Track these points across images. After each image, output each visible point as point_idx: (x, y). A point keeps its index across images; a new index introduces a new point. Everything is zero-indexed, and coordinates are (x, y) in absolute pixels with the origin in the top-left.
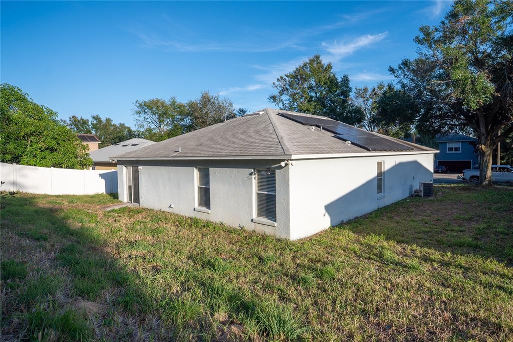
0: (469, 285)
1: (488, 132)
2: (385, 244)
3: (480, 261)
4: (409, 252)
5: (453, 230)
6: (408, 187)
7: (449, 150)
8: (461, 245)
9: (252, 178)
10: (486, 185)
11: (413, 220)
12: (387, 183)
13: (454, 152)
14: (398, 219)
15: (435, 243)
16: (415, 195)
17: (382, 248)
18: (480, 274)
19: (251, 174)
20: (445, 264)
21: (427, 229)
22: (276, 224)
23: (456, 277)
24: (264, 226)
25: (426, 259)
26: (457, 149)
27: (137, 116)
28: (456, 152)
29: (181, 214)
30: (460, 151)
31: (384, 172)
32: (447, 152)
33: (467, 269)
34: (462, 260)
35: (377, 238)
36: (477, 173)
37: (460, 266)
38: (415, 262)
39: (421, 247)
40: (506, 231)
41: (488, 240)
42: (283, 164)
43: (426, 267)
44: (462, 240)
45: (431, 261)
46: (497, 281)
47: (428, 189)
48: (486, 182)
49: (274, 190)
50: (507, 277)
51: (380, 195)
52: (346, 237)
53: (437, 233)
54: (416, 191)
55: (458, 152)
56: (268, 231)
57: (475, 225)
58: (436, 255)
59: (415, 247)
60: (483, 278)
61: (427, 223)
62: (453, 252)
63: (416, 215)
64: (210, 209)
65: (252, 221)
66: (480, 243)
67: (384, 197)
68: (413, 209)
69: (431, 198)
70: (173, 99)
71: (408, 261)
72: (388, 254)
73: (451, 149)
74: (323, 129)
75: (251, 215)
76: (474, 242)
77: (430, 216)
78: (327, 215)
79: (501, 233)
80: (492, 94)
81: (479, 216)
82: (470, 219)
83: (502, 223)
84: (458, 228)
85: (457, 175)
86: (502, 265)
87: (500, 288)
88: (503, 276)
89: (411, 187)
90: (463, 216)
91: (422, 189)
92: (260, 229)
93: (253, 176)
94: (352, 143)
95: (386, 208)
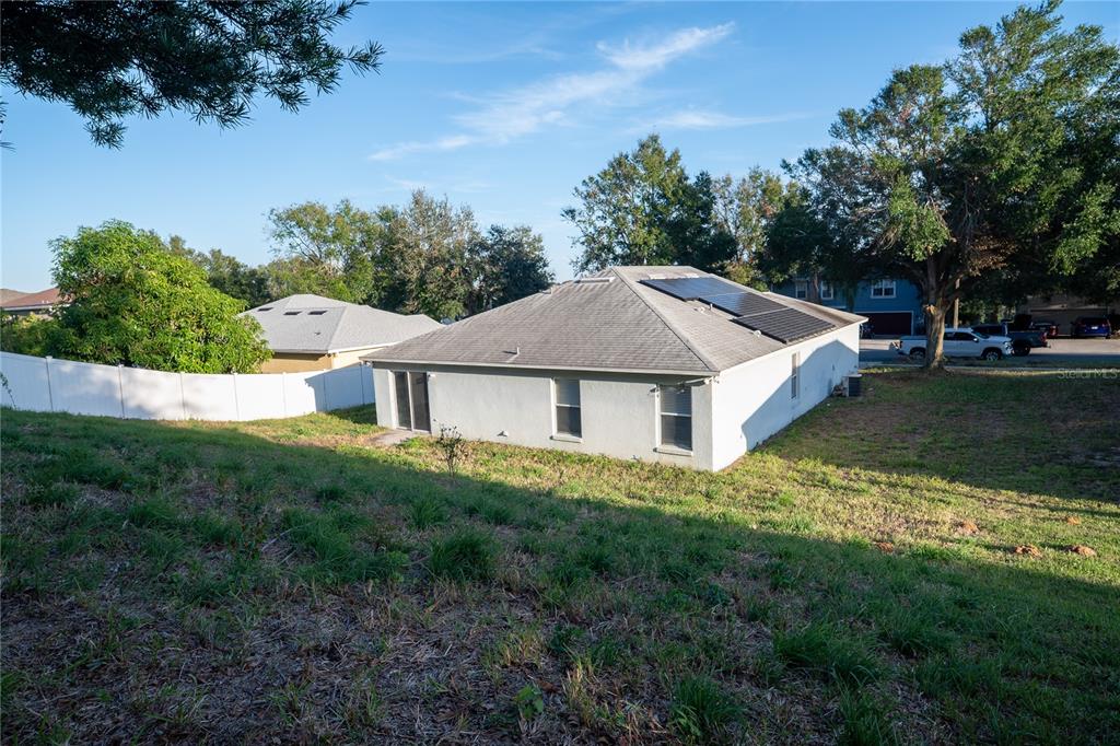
0: (915, 501)
1: (940, 285)
2: (824, 469)
3: (925, 480)
4: (854, 477)
5: (895, 448)
6: (826, 384)
7: (874, 294)
8: (905, 465)
9: (653, 396)
10: (935, 368)
11: (845, 437)
12: (802, 383)
13: (883, 296)
14: (826, 436)
15: (877, 464)
16: (836, 394)
17: (824, 473)
18: (925, 491)
19: (653, 391)
20: (893, 485)
21: (864, 449)
22: (692, 453)
23: (904, 495)
24: (674, 457)
25: (873, 482)
26: (888, 292)
27: (274, 243)
28: (887, 297)
29: (525, 446)
30: (894, 296)
31: (799, 367)
32: (872, 297)
33: (913, 488)
34: (908, 480)
35: (812, 463)
36: (923, 344)
37: (907, 486)
38: (864, 485)
39: (865, 470)
40: (953, 445)
41: (933, 457)
42: (707, 381)
43: (874, 489)
44: (906, 459)
45: (879, 483)
46: (940, 495)
47: (855, 385)
48: (935, 364)
49: (690, 411)
50: (948, 492)
51: (795, 401)
52: (774, 463)
53: (878, 452)
54: (837, 388)
55: (889, 297)
56: (681, 462)
57: (919, 439)
58: (883, 477)
59: (857, 470)
60: (928, 494)
61: (863, 440)
62: (898, 473)
63: (847, 428)
64: (581, 436)
65: (655, 450)
66: (925, 462)
67: (799, 403)
68: (841, 420)
69: (860, 399)
70: (346, 202)
71: (856, 486)
72: (834, 480)
73: (878, 292)
74: (714, 306)
75: (653, 442)
76: (920, 462)
77: (865, 429)
78: (744, 437)
79: (949, 448)
80: (945, 240)
81: (924, 426)
82: (914, 431)
83: (950, 436)
84: (901, 445)
85: (889, 342)
86: (945, 482)
87: (941, 501)
88: (944, 491)
89: (830, 382)
90: (905, 427)
91: (846, 385)
92: (666, 460)
93: (656, 393)
94: (763, 333)
95: (803, 418)
